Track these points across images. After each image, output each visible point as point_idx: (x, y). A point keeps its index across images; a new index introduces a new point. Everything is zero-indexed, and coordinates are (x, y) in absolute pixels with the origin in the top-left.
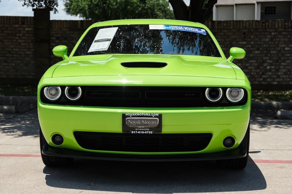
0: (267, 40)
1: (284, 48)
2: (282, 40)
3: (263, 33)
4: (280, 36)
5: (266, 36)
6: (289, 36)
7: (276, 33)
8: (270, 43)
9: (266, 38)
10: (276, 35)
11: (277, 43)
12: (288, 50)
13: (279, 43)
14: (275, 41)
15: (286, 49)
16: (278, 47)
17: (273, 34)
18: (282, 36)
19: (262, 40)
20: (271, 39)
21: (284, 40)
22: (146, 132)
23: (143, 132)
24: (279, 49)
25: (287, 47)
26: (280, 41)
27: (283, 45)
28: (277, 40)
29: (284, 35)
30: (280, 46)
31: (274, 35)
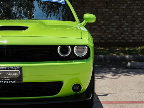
0: (124, 7)
1: (137, 13)
2: (136, 7)
3: (121, 2)
4: (134, 4)
5: (124, 4)
6: (140, 5)
7: (131, 2)
8: (127, 9)
9: (123, 6)
10: (131, 3)
11: (131, 9)
12: (140, 15)
13: (134, 10)
14: (130, 8)
15: (139, 14)
16: (133, 13)
17: (128, 2)
18: (136, 5)
19: (120, 8)
20: (127, 7)
21: (137, 7)
22: (10, 82)
23: (8, 82)
24: (133, 14)
25: (139, 13)
26: (134, 8)
27: (137, 12)
28: (132, 7)
29: (137, 4)
30: (134, 12)
31: (129, 4)
